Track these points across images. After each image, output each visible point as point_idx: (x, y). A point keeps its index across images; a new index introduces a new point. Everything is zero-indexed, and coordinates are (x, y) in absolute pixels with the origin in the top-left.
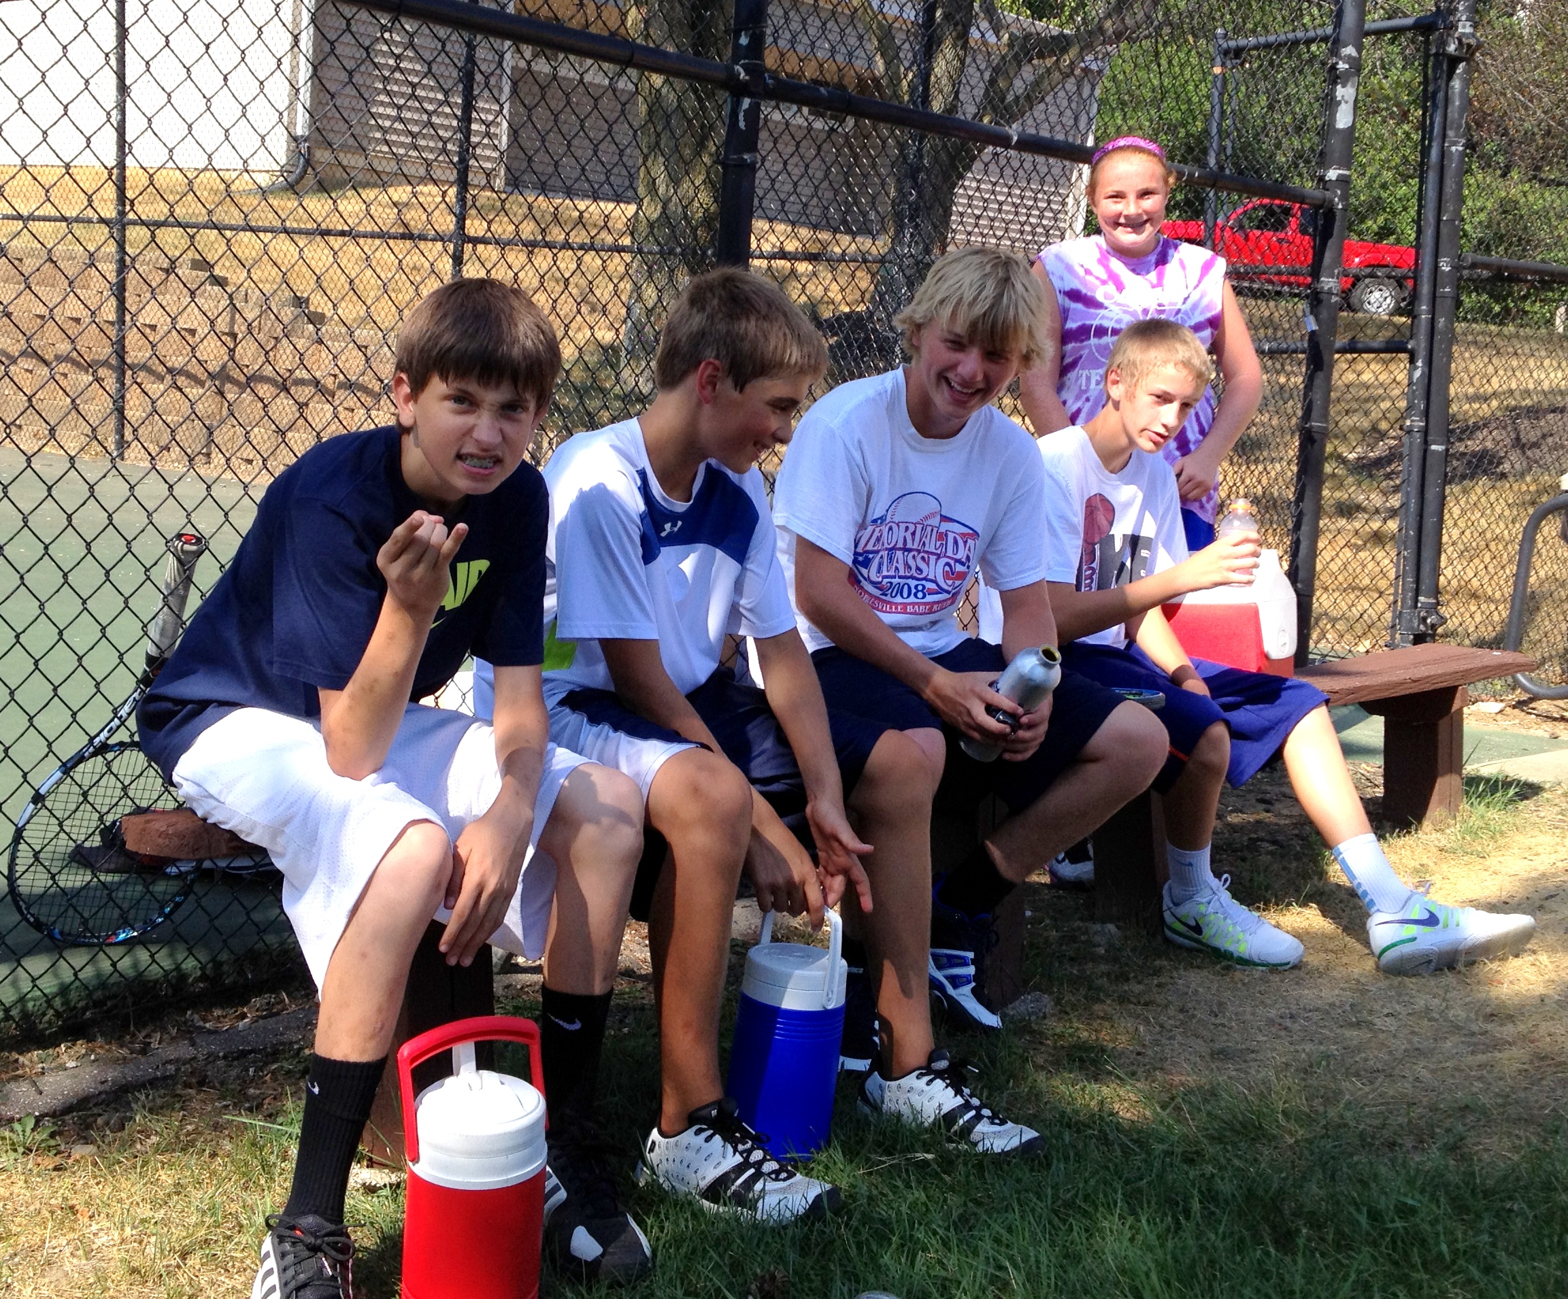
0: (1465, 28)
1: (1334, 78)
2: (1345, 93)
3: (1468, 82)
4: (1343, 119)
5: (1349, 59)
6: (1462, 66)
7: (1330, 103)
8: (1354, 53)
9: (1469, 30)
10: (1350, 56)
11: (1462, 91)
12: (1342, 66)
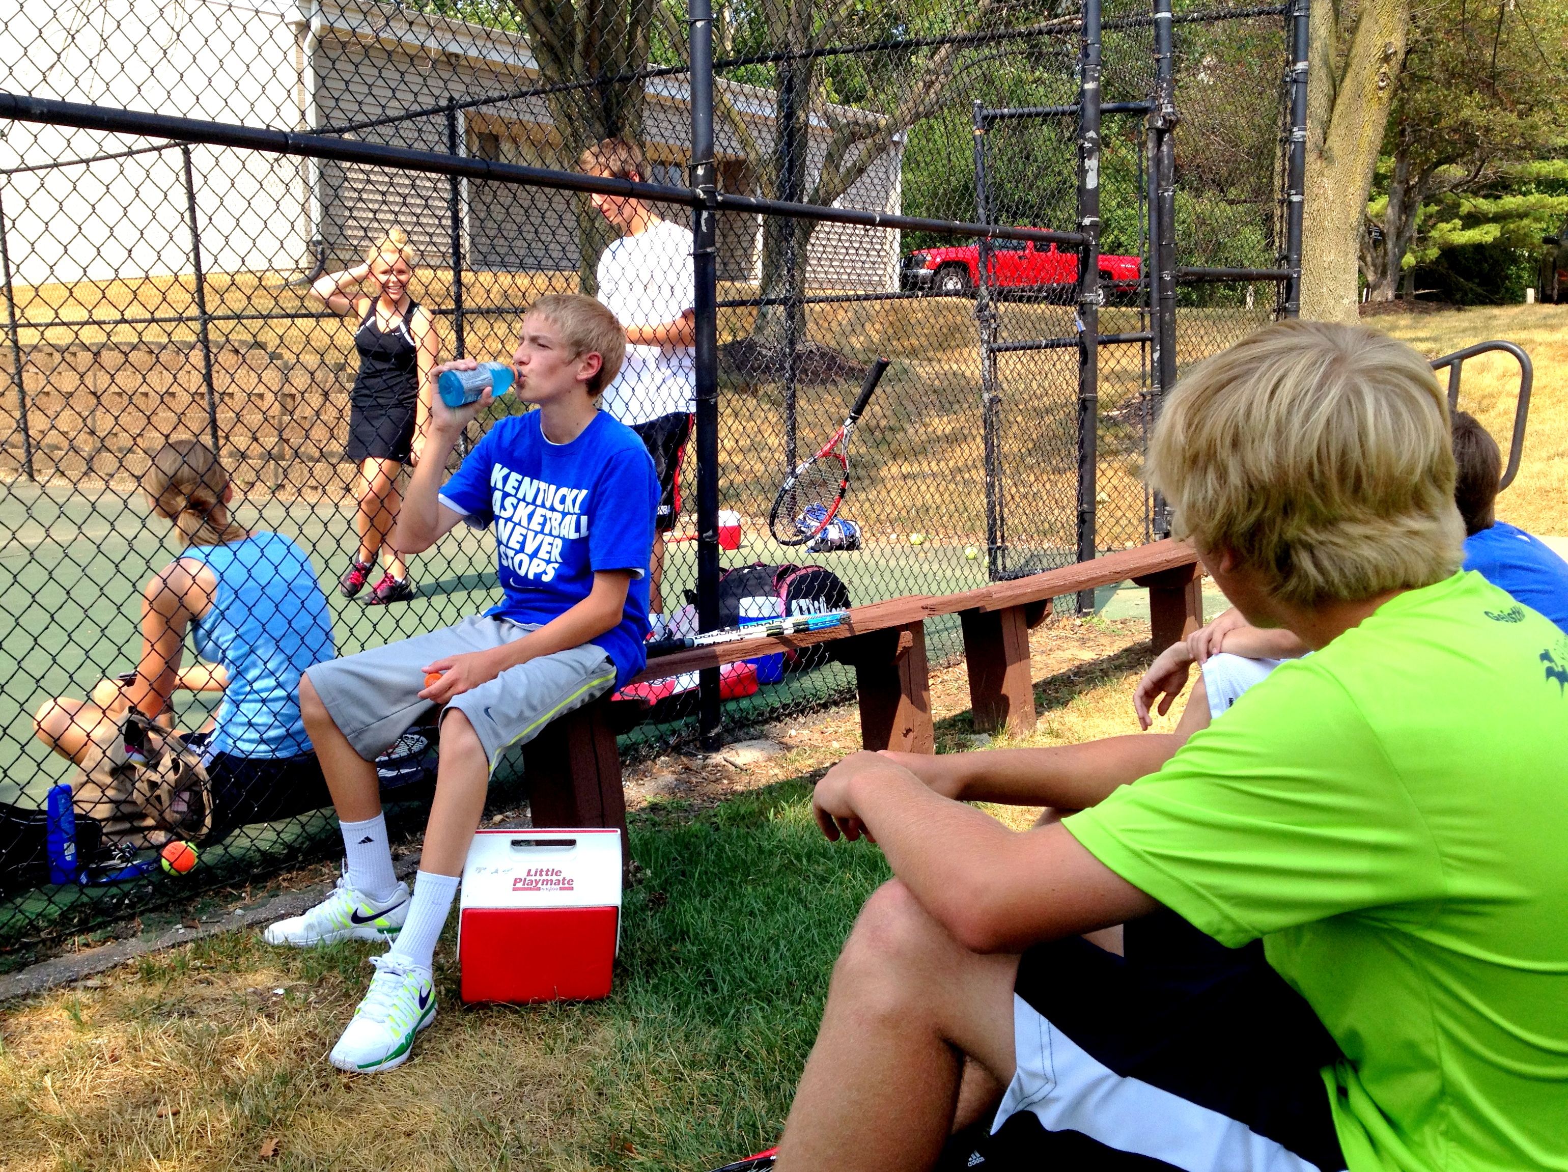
0: (1167, 109)
1: (1083, 154)
2: (1092, 164)
3: (1171, 147)
4: (1091, 182)
5: (1091, 140)
6: (1167, 135)
7: (1082, 172)
8: (1095, 136)
9: (1170, 110)
10: (1091, 138)
11: (1169, 152)
12: (1087, 145)
